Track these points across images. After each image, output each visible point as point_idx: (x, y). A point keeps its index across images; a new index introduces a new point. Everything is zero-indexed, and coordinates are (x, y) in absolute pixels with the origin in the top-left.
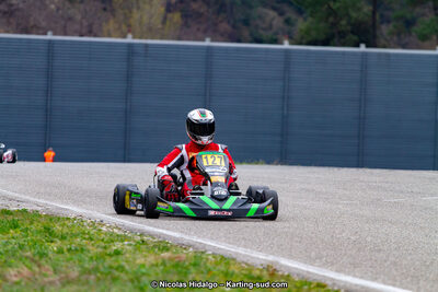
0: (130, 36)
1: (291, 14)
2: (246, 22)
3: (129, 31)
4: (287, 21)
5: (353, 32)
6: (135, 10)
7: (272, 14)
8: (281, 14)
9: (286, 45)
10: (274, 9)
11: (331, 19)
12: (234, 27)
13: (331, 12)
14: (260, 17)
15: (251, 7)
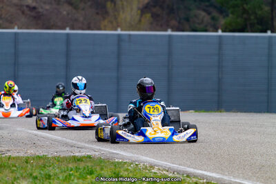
0: (119, 29)
1: (215, 14)
2: (187, 20)
3: (118, 26)
4: (213, 18)
5: (258, 24)
6: (121, 13)
7: (203, 14)
8: (209, 14)
9: (220, 33)
10: (204, 10)
11: (245, 16)
12: (179, 22)
13: (245, 11)
14: (196, 16)
15: (190, 10)
